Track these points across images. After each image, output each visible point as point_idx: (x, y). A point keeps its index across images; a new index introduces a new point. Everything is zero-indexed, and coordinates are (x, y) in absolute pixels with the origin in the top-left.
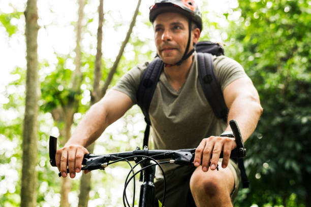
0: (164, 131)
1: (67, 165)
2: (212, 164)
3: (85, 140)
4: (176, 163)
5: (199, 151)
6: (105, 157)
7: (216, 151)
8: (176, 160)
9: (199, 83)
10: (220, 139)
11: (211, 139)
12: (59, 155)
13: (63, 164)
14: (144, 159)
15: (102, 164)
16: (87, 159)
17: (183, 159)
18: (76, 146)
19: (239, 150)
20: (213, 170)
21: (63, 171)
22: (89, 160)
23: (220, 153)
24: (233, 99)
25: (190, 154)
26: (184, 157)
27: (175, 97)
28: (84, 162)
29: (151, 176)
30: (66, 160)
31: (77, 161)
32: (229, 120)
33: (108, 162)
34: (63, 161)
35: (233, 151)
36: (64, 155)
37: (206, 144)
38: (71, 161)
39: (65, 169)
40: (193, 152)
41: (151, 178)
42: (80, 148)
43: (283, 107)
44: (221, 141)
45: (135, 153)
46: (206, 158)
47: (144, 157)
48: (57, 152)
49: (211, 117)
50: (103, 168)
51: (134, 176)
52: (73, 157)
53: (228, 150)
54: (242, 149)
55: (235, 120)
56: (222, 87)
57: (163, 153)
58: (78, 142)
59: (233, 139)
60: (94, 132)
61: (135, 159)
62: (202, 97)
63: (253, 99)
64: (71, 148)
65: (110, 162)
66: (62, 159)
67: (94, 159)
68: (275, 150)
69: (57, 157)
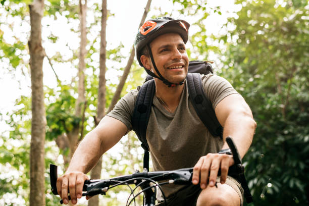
0: (162, 155)
1: (69, 192)
2: (211, 181)
3: (84, 167)
4: (175, 183)
5: (197, 169)
6: (105, 182)
7: (214, 168)
8: (175, 180)
9: (190, 103)
10: (217, 156)
11: (209, 156)
12: (60, 183)
13: (65, 191)
14: (143, 181)
15: (103, 189)
16: (87, 185)
17: (181, 179)
18: (77, 172)
19: (237, 166)
20: (212, 186)
21: (65, 198)
22: (90, 186)
23: (217, 170)
24: (226, 115)
25: (188, 174)
26: (183, 177)
27: (171, 119)
28: (85, 188)
29: (152, 198)
30: (66, 187)
31: (78, 187)
32: (225, 137)
33: (108, 186)
34: (64, 188)
35: (231, 168)
36: (65, 182)
37: (203, 162)
38: (72, 187)
39: (66, 196)
40: (191, 171)
41: (152, 201)
42: (80, 174)
43: (285, 126)
44: (218, 158)
45: (134, 176)
46: (204, 175)
47: (143, 179)
48: (58, 179)
49: (207, 136)
50: (104, 193)
51: (134, 199)
52: (74, 183)
53: (226, 166)
54: (240, 165)
55: (230, 136)
56: (213, 105)
57: (162, 174)
58: (78, 170)
59: (231, 156)
60: (91, 159)
61: (135, 182)
62: (195, 117)
63: (245, 114)
64: (71, 174)
65: (110, 186)
66: (63, 186)
67: (94, 184)
68: (279, 169)
69: (58, 184)
